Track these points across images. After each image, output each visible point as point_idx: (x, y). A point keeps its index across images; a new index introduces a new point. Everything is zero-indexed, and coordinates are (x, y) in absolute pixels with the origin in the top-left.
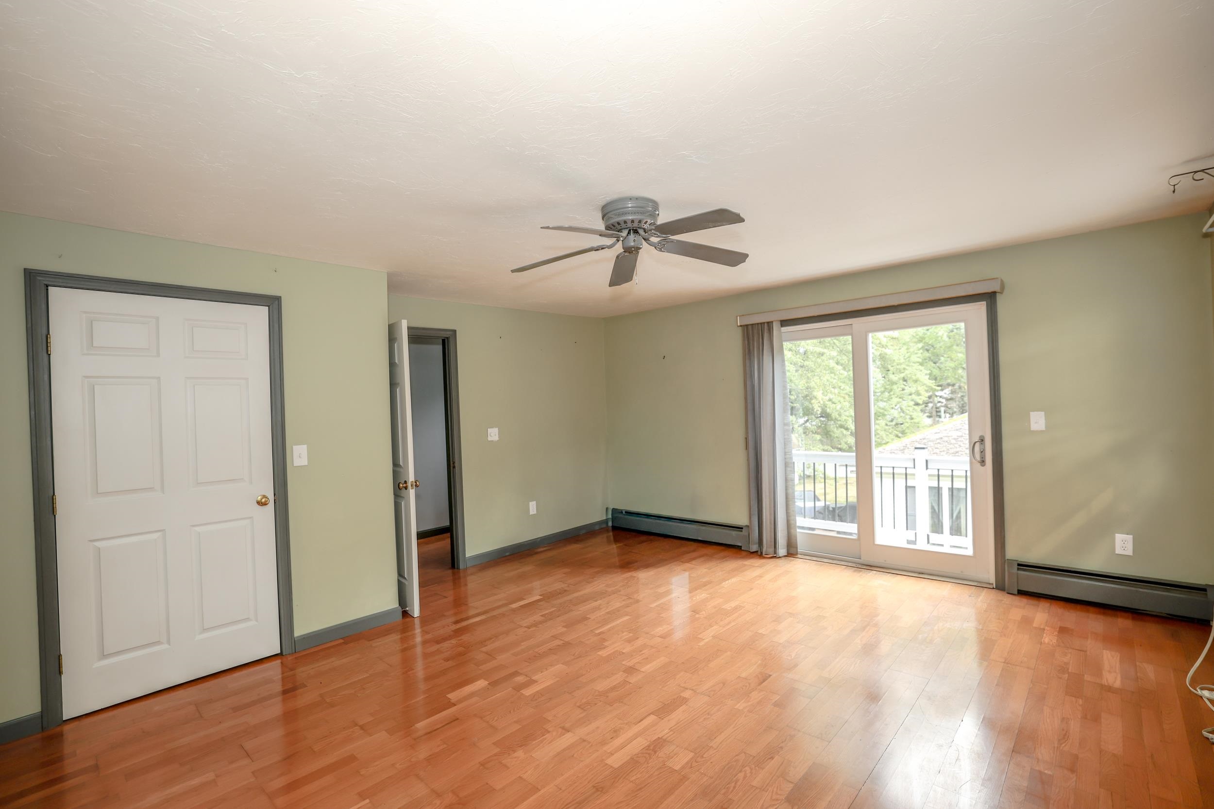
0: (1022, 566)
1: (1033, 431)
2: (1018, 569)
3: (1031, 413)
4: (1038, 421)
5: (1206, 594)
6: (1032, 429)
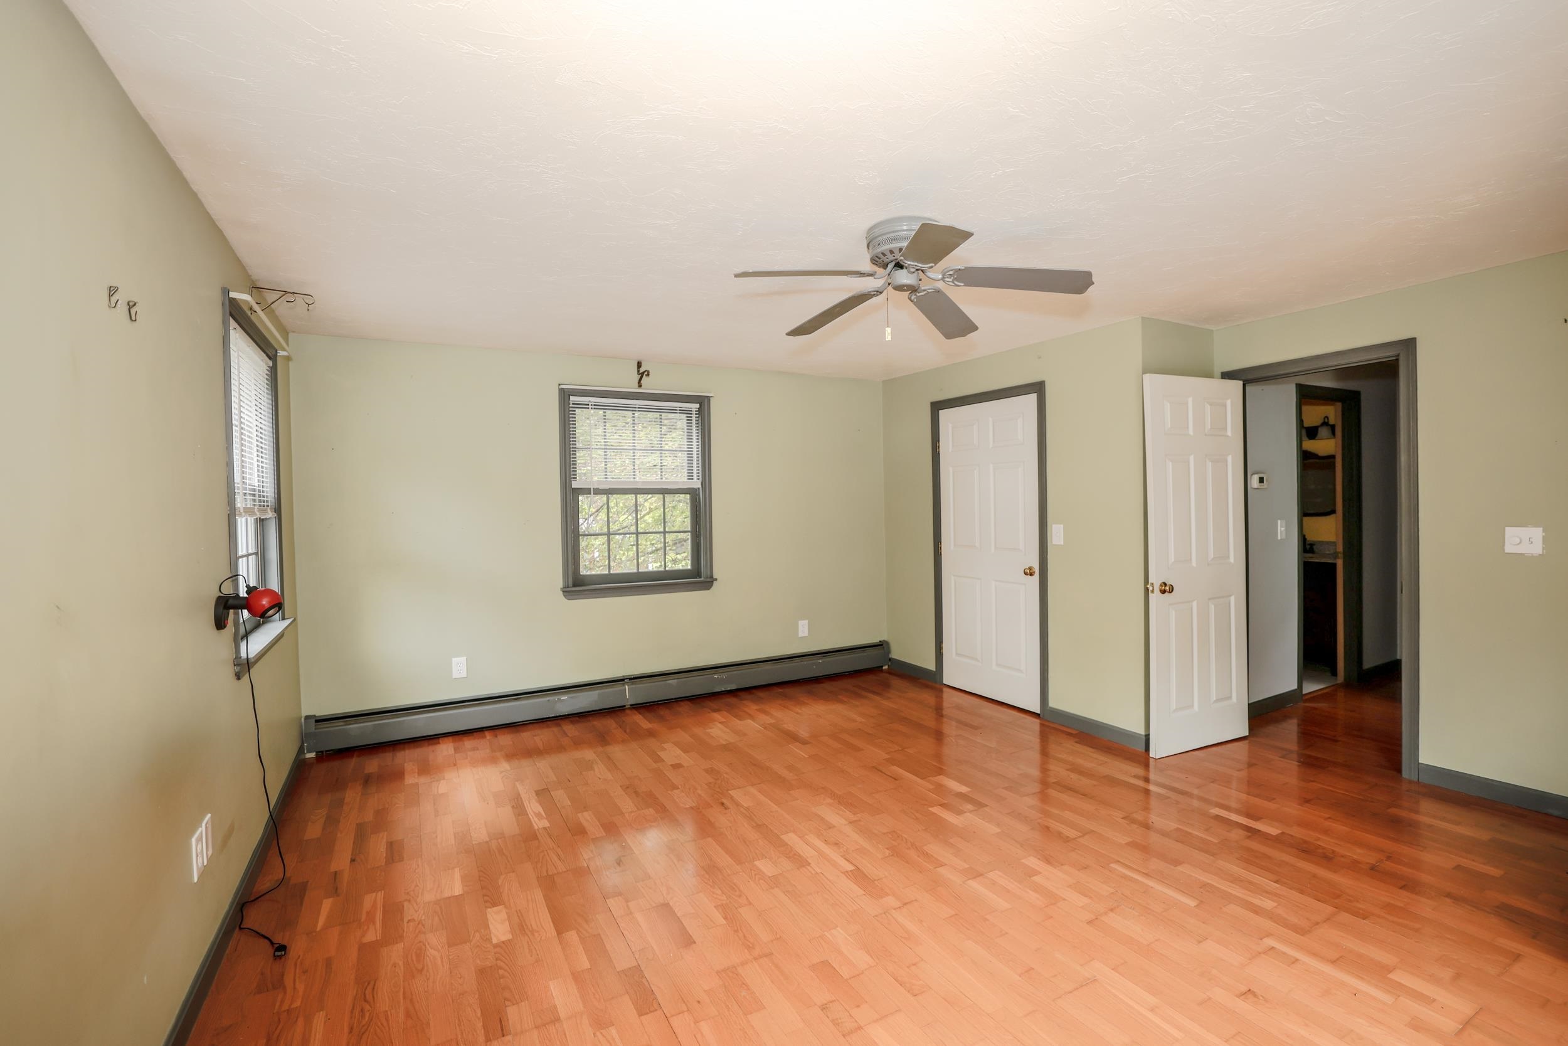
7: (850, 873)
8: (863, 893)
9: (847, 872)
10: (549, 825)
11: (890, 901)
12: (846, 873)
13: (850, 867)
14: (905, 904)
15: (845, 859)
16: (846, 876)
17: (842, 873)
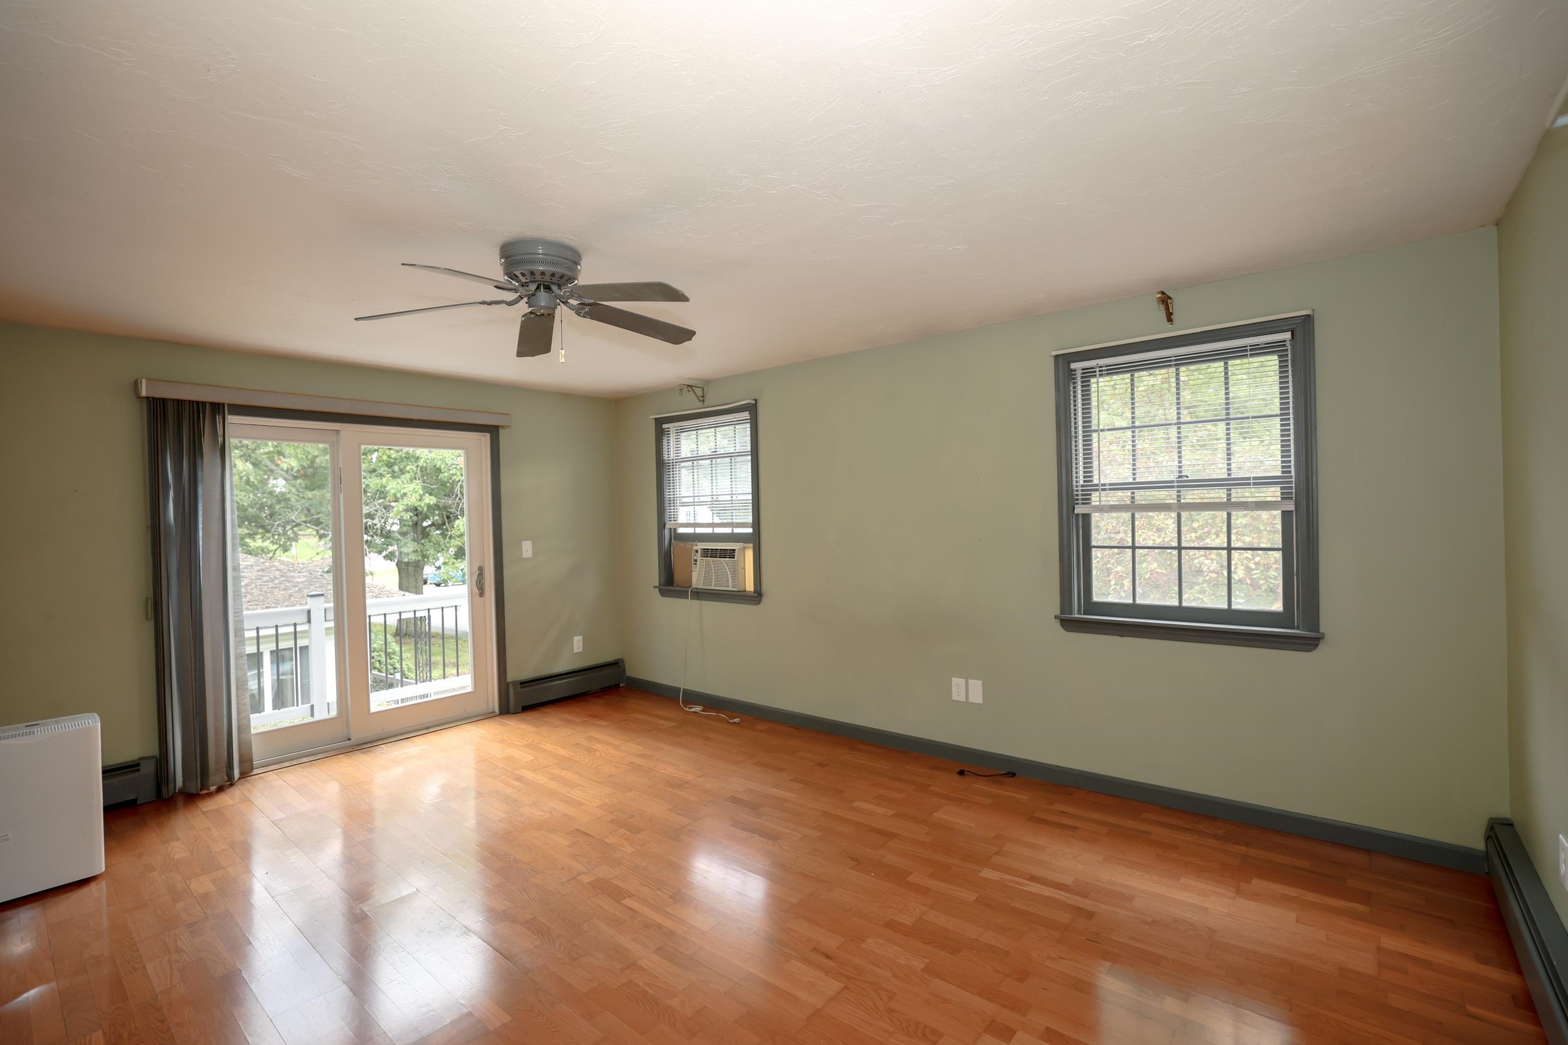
0: (524, 683)
1: (524, 559)
2: (522, 687)
3: (523, 542)
4: (527, 549)
5: (619, 666)
6: (524, 557)
7: (626, 895)
8: (612, 881)
9: (630, 897)
10: (981, 874)
11: (586, 879)
12: (630, 895)
13: (627, 902)
14: (574, 878)
15: (635, 910)
16: (631, 893)
17: (634, 895)
